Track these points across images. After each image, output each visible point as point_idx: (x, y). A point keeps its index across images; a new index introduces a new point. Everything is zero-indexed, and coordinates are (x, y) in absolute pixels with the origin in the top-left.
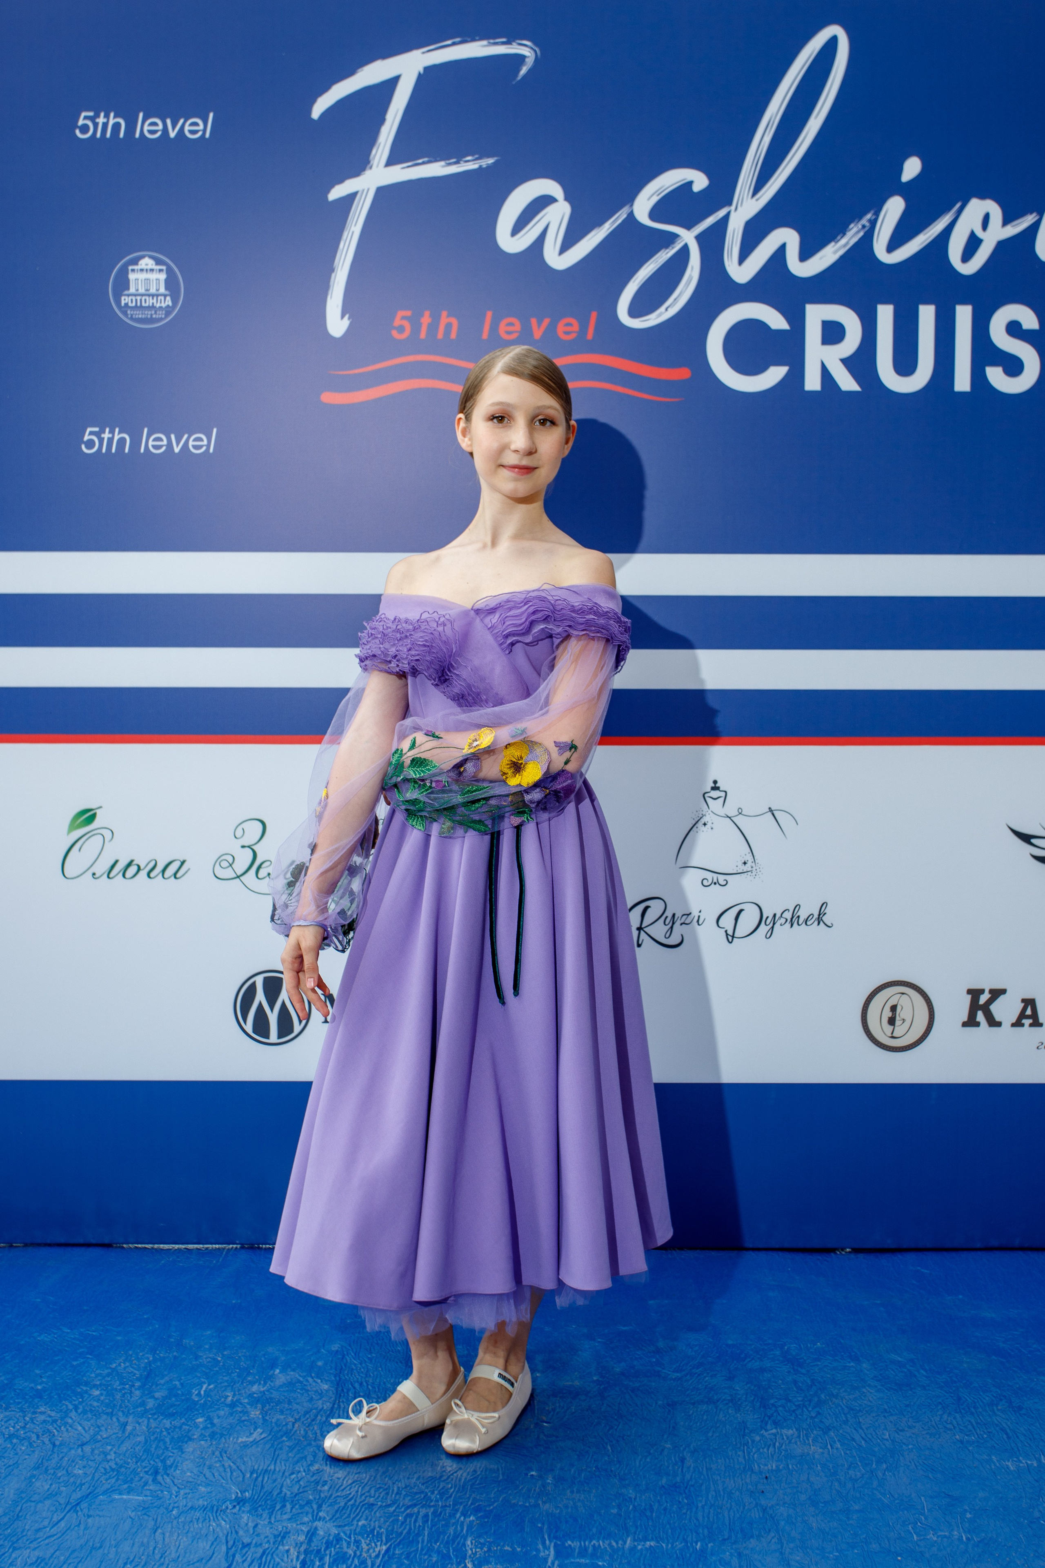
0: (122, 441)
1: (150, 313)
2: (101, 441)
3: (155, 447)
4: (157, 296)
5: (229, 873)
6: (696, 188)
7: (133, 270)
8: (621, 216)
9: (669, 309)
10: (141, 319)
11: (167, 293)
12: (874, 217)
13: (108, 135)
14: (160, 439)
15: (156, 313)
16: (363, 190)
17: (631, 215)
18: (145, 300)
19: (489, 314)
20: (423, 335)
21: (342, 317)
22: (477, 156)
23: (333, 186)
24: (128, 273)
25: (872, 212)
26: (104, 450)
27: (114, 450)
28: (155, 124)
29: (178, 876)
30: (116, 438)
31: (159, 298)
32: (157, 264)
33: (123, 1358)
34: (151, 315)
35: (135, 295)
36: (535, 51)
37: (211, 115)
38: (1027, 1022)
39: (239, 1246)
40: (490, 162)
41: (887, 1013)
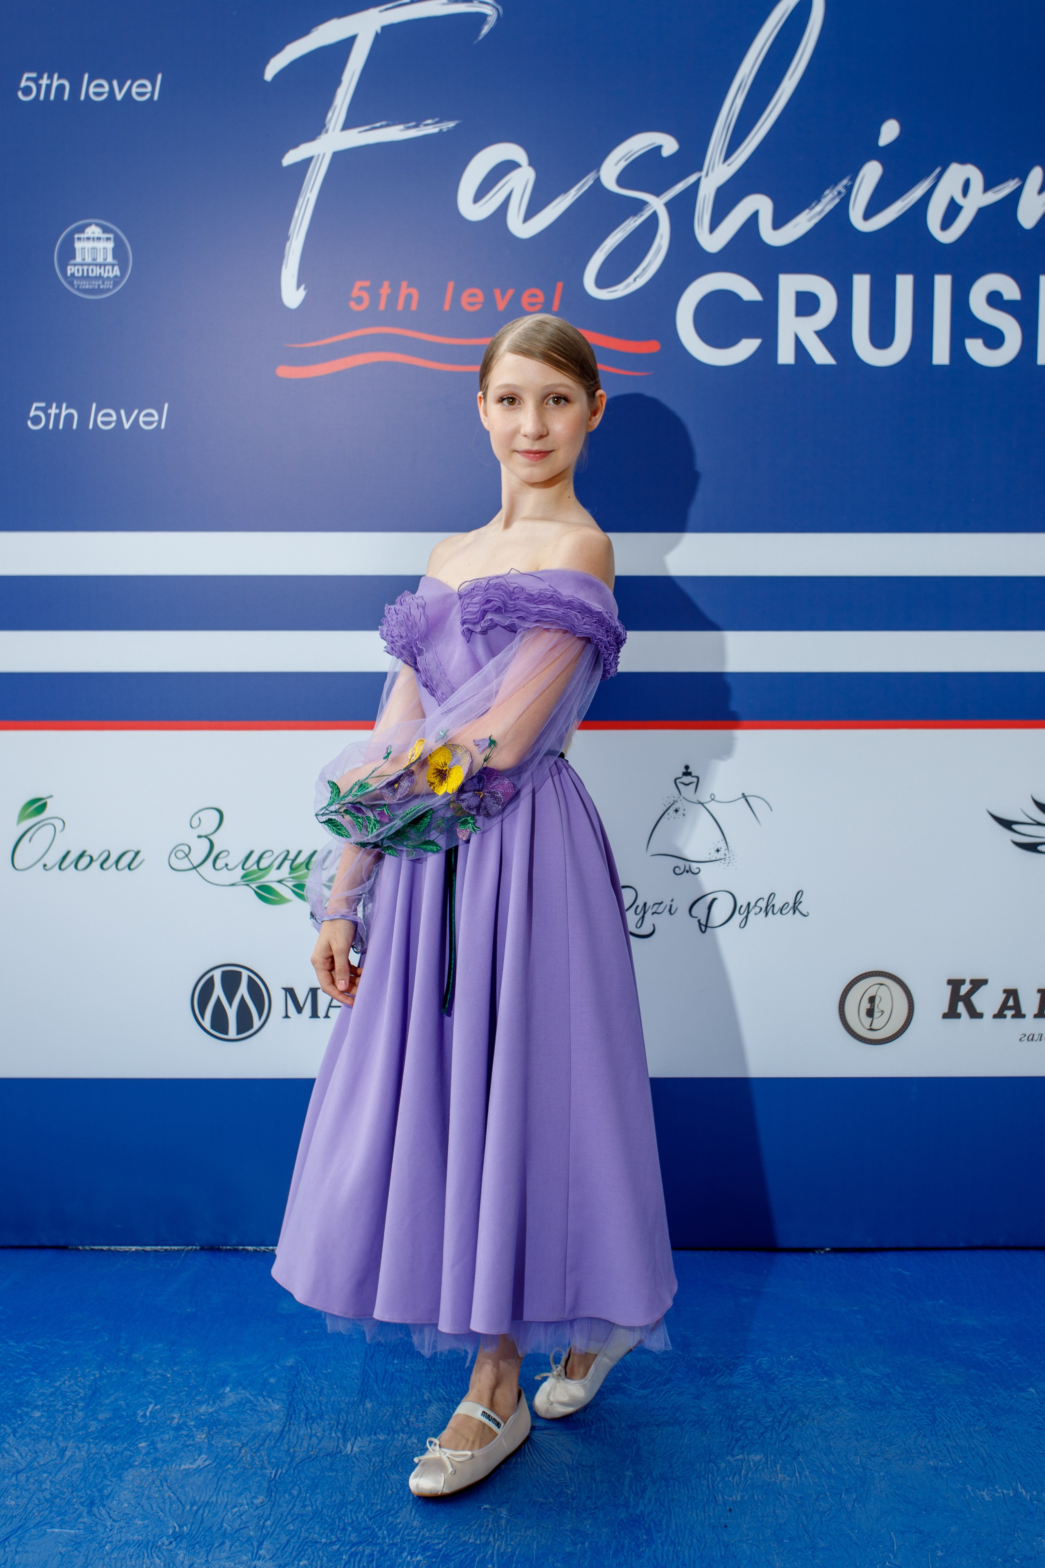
0: (69, 417)
1: (97, 283)
2: (48, 416)
3: (103, 423)
4: (105, 265)
5: (184, 864)
6: (666, 153)
7: (79, 239)
8: (587, 183)
9: (638, 280)
10: (89, 289)
11: (115, 262)
12: (849, 184)
13: (52, 97)
14: (110, 415)
15: (103, 283)
16: (319, 156)
17: (598, 181)
18: (92, 270)
19: (451, 285)
20: (382, 306)
21: (298, 287)
22: (437, 120)
23: (287, 151)
24: (73, 242)
25: (848, 178)
26: (51, 427)
27: (61, 426)
28: (101, 86)
29: (131, 867)
30: (64, 413)
31: (107, 268)
32: (104, 232)
33: (69, 1375)
34: (99, 285)
35: (82, 265)
36: (497, 10)
37: (160, 77)
38: (1009, 1013)
39: (199, 1247)
40: (451, 126)
41: (866, 1005)
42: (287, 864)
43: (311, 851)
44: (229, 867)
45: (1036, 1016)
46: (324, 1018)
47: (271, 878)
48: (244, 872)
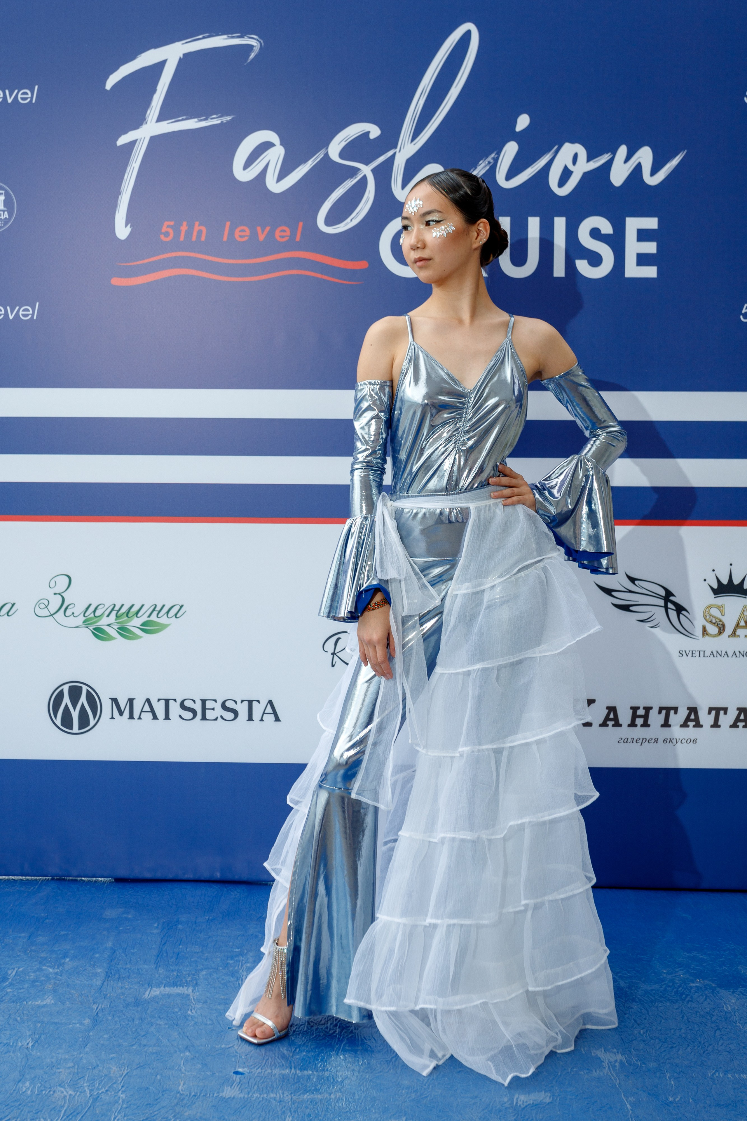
5: (45, 612)
6: (372, 136)
8: (319, 156)
9: (353, 220)
11: (5, 209)
12: (496, 156)
16: (141, 139)
17: (327, 155)
19: (228, 224)
20: (182, 238)
21: (126, 226)
22: (219, 115)
23: (120, 136)
25: (495, 152)
29: (10, 614)
36: (260, 42)
37: (36, 87)
38: (611, 723)
39: (50, 878)
40: (228, 119)
42: (114, 613)
43: (130, 605)
44: (74, 615)
45: (629, 726)
46: (138, 719)
47: (103, 622)
48: (85, 618)
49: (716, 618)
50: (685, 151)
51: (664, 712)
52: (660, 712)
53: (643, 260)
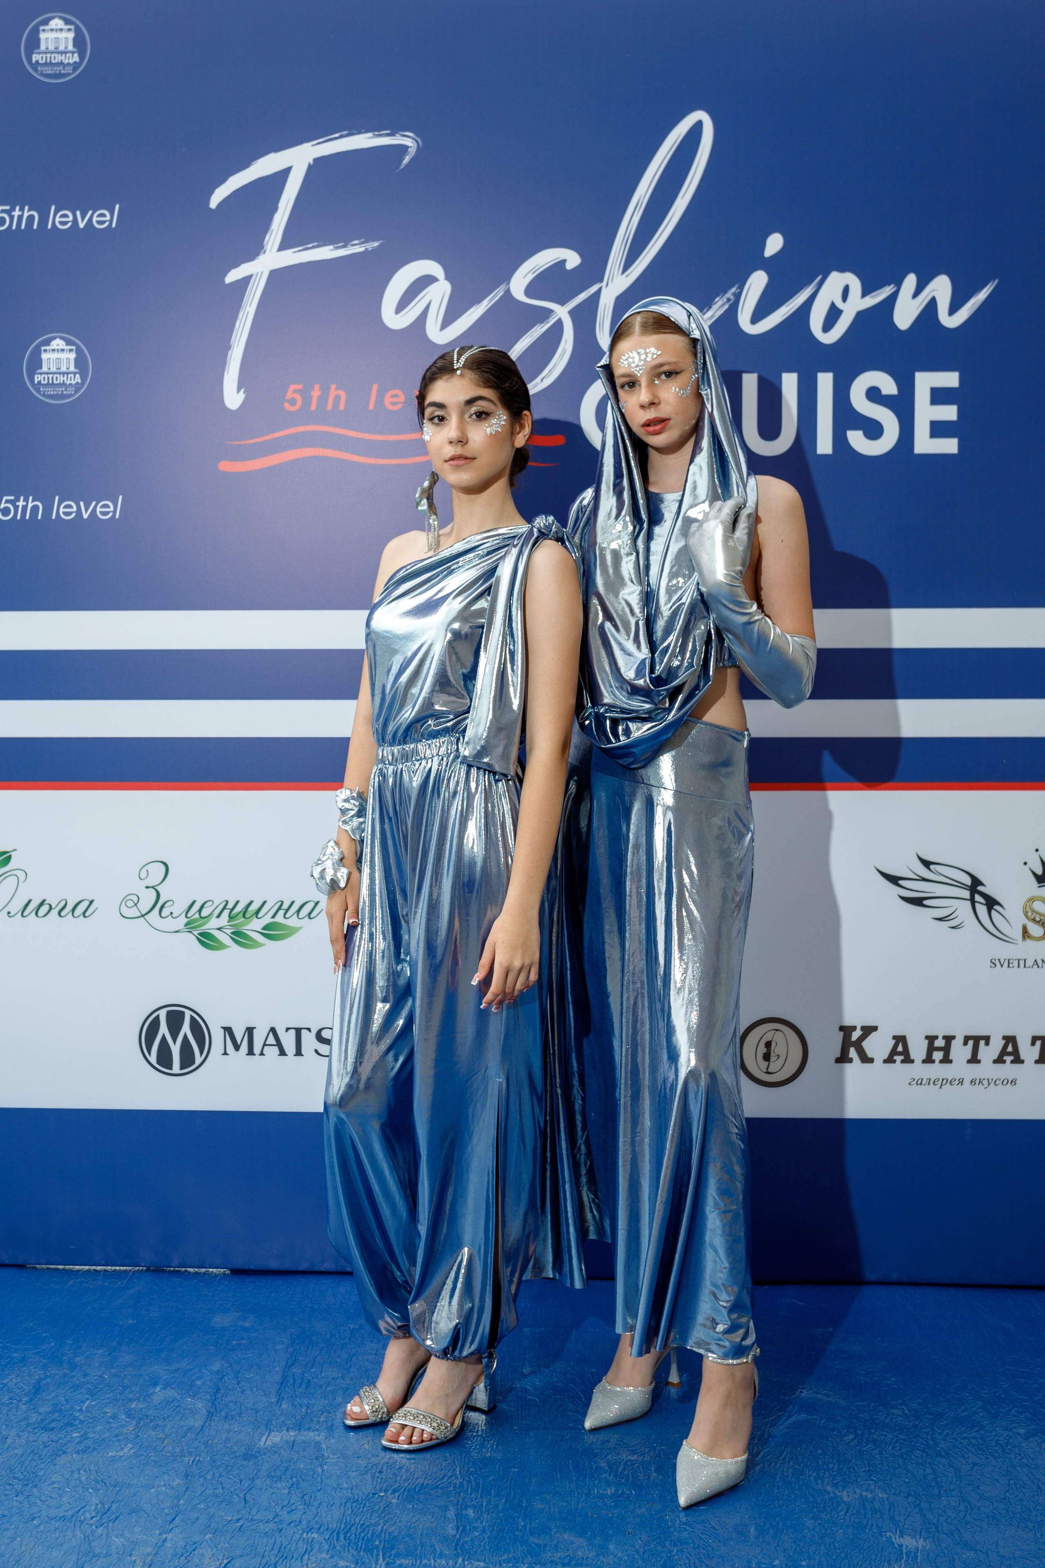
0: (35, 509)
1: (60, 389)
2: (16, 508)
3: (65, 513)
4: (68, 373)
5: (134, 912)
6: (569, 266)
7: (45, 351)
8: (498, 293)
9: (544, 380)
10: (53, 395)
11: (77, 371)
12: (738, 291)
13: (23, 227)
14: (71, 507)
15: (66, 390)
16: (258, 274)
17: (508, 292)
18: (57, 378)
19: (375, 387)
20: (313, 407)
21: (238, 391)
22: (363, 240)
23: (229, 270)
24: (40, 354)
25: (737, 286)
26: (19, 517)
27: (27, 517)
28: (66, 216)
29: (87, 915)
30: (30, 505)
31: (69, 376)
32: (67, 345)
33: (16, 1374)
34: (62, 391)
35: (47, 373)
36: (416, 142)
37: (117, 207)
38: (899, 1058)
39: (145, 1268)
40: (375, 245)
41: (762, 1050)
42: (226, 912)
43: (248, 901)
44: (173, 916)
45: (924, 1062)
46: (260, 1055)
47: (212, 925)
48: (187, 920)
49: (1040, 914)
50: (996, 281)
51: (971, 1043)
52: (965, 1043)
53: (938, 429)
